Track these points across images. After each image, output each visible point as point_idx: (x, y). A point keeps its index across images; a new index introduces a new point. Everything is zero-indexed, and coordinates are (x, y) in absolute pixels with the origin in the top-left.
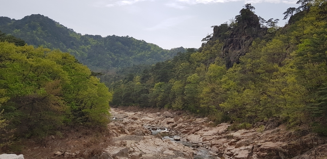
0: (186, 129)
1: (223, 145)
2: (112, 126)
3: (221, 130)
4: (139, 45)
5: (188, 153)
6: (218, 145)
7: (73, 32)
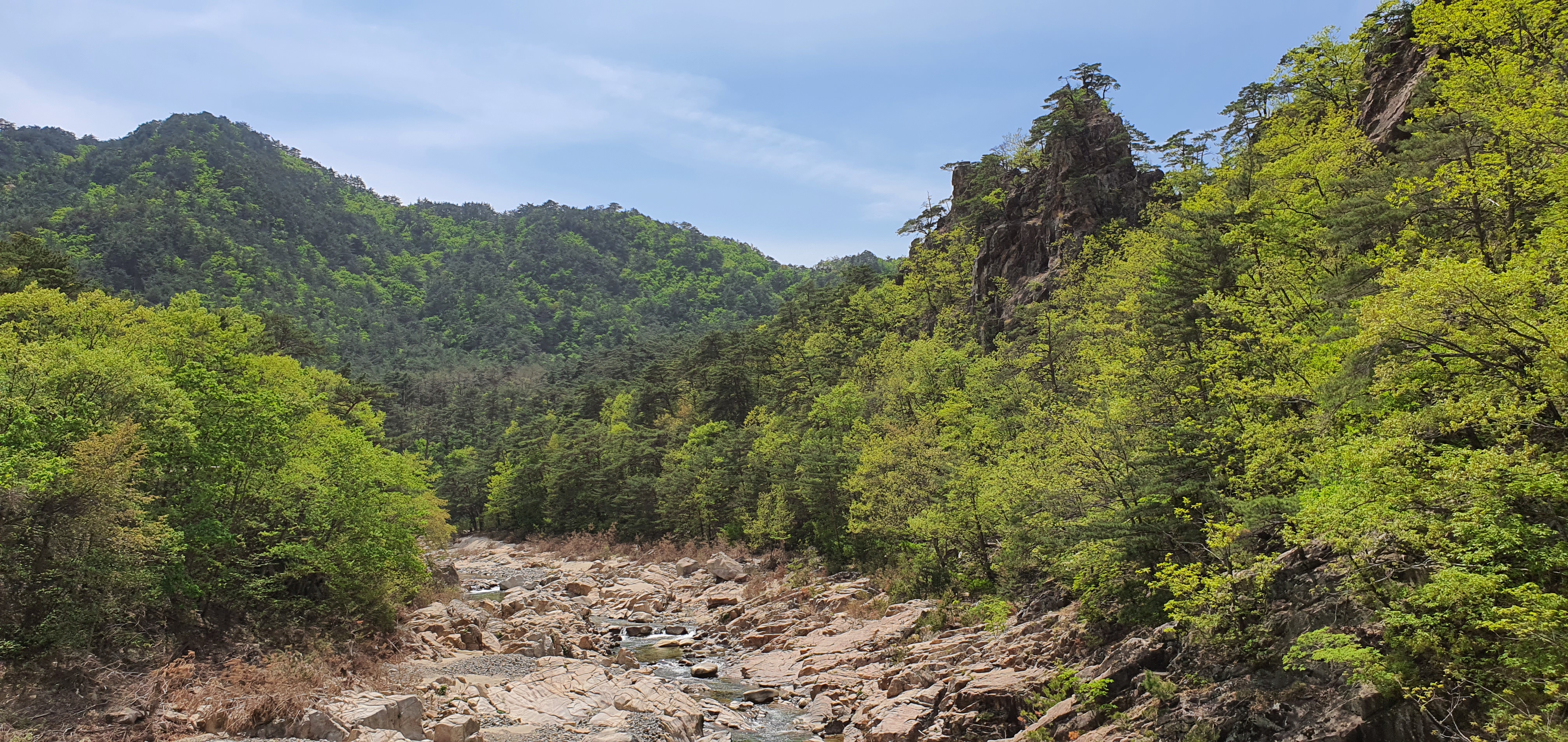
0: (759, 630)
1: (856, 689)
2: (432, 617)
3: (889, 630)
4: (667, 249)
5: (679, 718)
6: (836, 687)
7: (362, 190)
